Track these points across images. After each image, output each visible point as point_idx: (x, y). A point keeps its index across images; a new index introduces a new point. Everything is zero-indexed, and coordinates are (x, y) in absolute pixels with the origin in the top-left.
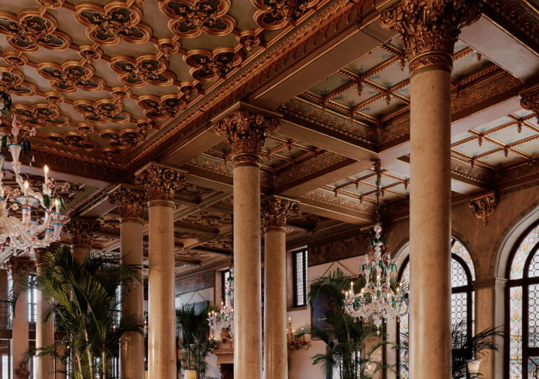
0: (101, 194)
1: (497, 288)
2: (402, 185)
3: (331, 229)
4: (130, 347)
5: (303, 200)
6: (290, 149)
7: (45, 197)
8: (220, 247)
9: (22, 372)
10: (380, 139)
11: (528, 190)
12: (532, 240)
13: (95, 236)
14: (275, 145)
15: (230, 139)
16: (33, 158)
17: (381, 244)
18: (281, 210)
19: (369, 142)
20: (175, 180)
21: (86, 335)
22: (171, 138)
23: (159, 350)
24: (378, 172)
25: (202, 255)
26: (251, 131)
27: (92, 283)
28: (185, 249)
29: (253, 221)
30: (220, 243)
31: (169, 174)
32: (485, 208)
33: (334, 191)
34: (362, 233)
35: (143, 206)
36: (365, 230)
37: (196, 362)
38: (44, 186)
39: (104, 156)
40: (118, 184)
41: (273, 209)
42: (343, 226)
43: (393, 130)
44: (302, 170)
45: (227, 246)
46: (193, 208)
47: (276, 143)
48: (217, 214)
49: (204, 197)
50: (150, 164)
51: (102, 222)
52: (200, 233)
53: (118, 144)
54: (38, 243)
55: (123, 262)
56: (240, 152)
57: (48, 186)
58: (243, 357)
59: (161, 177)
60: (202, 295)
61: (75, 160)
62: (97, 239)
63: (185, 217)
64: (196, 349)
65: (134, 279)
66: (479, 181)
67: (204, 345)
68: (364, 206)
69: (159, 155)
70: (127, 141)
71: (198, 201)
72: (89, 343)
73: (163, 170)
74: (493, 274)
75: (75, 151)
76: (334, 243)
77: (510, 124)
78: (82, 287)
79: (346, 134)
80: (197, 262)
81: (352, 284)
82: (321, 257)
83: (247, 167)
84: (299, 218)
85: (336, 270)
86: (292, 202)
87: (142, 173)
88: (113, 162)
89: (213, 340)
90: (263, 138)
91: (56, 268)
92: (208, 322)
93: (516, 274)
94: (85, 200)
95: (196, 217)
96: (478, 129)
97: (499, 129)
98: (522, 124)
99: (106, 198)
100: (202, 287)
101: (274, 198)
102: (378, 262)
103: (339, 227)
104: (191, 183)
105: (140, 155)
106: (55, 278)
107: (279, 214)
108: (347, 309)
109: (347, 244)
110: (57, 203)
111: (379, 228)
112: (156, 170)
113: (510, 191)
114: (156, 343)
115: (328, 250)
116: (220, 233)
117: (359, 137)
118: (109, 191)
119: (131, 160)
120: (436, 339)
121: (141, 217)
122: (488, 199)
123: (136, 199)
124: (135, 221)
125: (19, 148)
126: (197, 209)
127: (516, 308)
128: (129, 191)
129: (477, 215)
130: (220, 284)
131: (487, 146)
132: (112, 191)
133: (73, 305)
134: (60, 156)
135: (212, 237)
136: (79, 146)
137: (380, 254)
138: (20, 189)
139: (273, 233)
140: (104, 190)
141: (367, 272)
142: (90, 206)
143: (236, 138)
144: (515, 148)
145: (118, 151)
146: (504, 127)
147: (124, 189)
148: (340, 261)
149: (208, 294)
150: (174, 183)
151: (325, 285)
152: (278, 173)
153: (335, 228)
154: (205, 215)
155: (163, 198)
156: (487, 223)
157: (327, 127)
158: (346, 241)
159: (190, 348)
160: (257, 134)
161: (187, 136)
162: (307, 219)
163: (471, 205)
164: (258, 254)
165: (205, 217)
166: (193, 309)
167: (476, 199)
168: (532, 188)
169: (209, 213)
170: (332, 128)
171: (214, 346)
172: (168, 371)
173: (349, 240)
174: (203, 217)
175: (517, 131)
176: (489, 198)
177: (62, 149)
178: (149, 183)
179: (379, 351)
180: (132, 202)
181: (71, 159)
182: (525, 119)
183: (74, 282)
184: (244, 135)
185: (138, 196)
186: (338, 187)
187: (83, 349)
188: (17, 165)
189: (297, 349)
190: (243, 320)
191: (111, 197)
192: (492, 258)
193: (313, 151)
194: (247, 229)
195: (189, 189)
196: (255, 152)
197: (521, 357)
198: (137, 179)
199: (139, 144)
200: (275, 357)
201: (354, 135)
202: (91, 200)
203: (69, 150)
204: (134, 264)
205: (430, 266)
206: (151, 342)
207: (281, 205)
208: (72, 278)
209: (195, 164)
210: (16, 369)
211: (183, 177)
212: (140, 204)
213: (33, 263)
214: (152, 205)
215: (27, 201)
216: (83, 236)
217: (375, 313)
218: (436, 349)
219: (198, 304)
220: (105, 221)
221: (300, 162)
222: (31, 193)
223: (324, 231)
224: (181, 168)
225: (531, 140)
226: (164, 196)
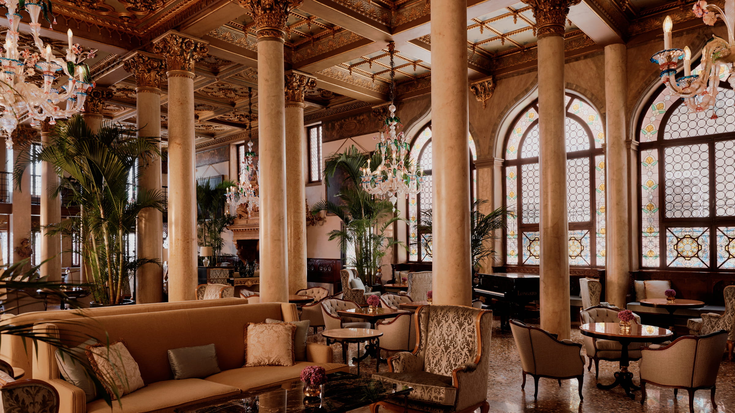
0: (114, 60)
1: (495, 167)
2: (412, 67)
3: (344, 106)
4: (148, 224)
5: (320, 77)
6: (309, 26)
7: (70, 64)
8: (236, 120)
9: (24, 250)
10: (394, 21)
11: (521, 76)
12: (524, 123)
13: (106, 104)
14: (295, 21)
15: (254, 12)
16: (55, 21)
17: (395, 123)
18: (299, 86)
19: (384, 24)
20: (195, 50)
21: (102, 212)
22: (191, 7)
23: (180, 228)
24: (392, 52)
25: (217, 128)
26: (275, 5)
27: (108, 156)
28: (200, 121)
29: (277, 97)
30: (235, 116)
31: (188, 45)
32: (485, 92)
33: (348, 69)
34: (374, 111)
35: (161, 76)
36: (376, 109)
37: (212, 238)
38: (68, 51)
39: (120, 20)
40: (134, 52)
41: (292, 84)
42: (356, 103)
43: (406, 13)
44: (320, 47)
45: (242, 119)
46: (211, 79)
47: (296, 19)
48: (234, 86)
49: (222, 69)
50: (170, 32)
51: (115, 89)
52: (216, 105)
53: (136, 9)
54: (60, 114)
55: (140, 134)
56: (264, 26)
57: (72, 52)
58: (269, 235)
59: (181, 47)
60: (217, 169)
61: (88, 23)
62: (107, 108)
63: (202, 89)
64: (211, 224)
65: (152, 152)
66: (479, 66)
67: (219, 221)
68: (375, 85)
69: (179, 24)
70: (145, 6)
71: (215, 72)
72: (105, 220)
73: (184, 39)
74: (492, 154)
75: (88, 14)
76: (347, 120)
77: (507, 15)
78: (98, 159)
79: (364, 14)
80: (212, 135)
81: (369, 161)
82: (335, 134)
83: (272, 41)
84: (313, 94)
85: (351, 147)
86: (309, 78)
87: (161, 41)
88: (129, 27)
89: (229, 215)
90: (287, 13)
91: (69, 138)
92: (226, 197)
93: (511, 155)
94: (98, 66)
95: (212, 89)
96: (480, 19)
97: (497, 19)
98: (517, 16)
99: (122, 65)
100: (217, 160)
101: (293, 73)
102: (393, 141)
103: (352, 105)
104: (210, 54)
105: (159, 23)
106: (67, 150)
107: (298, 89)
108: (364, 186)
109: (359, 122)
110: (81, 71)
111: (393, 108)
112: (175, 39)
113: (506, 77)
114: (176, 220)
115: (341, 127)
116: (236, 106)
117: (375, 18)
118: (124, 58)
119: (149, 27)
120: (458, 219)
121: (159, 87)
122: (486, 84)
123: (154, 68)
124: (152, 91)
125: (39, 9)
126: (215, 81)
127: (512, 186)
128: (146, 59)
129: (477, 98)
130: (236, 159)
131: (487, 34)
132: (127, 58)
133: (87, 179)
134: (72, 18)
135: (227, 109)
136: (93, 8)
137: (394, 133)
138: (39, 53)
139: (292, 108)
140: (119, 57)
141: (384, 150)
142: (103, 73)
143: (260, 12)
144: (510, 37)
145: (135, 17)
146: (502, 17)
147: (141, 57)
148: (353, 138)
149: (221, 168)
150: (195, 53)
151: (341, 162)
152: (297, 48)
153: (348, 105)
154: (222, 87)
155: (183, 68)
156: (485, 106)
157: (346, 6)
158: (358, 118)
159: (205, 224)
160: (281, 9)
161: (209, 6)
162: (322, 95)
163: (472, 88)
164: (282, 131)
165: (222, 89)
166: (208, 183)
167: (476, 83)
168: (524, 75)
169: (226, 86)
170: (351, 8)
171: (230, 221)
172: (188, 249)
173: (361, 118)
174: (220, 90)
175: (513, 22)
176: (487, 82)
177: (74, 10)
178: (169, 52)
179: (391, 227)
180: (149, 71)
181: (83, 22)
182: (520, 12)
183: (89, 155)
184: (269, 9)
185: (155, 65)
186: (352, 66)
187: (98, 227)
188: (36, 27)
189: (313, 225)
190: (269, 198)
191: (126, 64)
192: (491, 139)
193: (331, 29)
194: (272, 105)
195: (206, 59)
196: (279, 27)
197: (516, 233)
198: (156, 48)
199: (158, 11)
200: (295, 233)
201: (371, 16)
202: (104, 67)
203: (82, 13)
204: (152, 136)
205: (451, 147)
206: (171, 219)
207: (299, 81)
208: (86, 150)
209: (215, 35)
210: (17, 247)
211: (204, 48)
212: (158, 73)
213: (35, 131)
214: (171, 75)
215: (50, 67)
216: (94, 105)
217: (391, 191)
218: (457, 229)
219: (213, 178)
220: (118, 89)
221: (318, 39)
222: (53, 59)
223: (337, 108)
224: (201, 38)
225: (523, 31)
226: (184, 66)
